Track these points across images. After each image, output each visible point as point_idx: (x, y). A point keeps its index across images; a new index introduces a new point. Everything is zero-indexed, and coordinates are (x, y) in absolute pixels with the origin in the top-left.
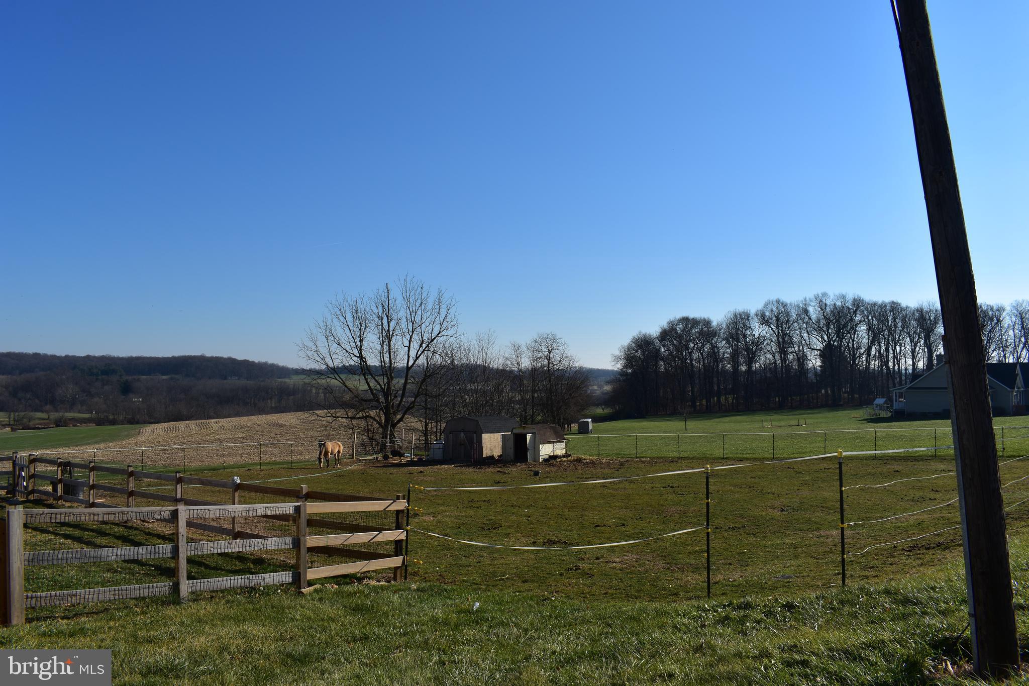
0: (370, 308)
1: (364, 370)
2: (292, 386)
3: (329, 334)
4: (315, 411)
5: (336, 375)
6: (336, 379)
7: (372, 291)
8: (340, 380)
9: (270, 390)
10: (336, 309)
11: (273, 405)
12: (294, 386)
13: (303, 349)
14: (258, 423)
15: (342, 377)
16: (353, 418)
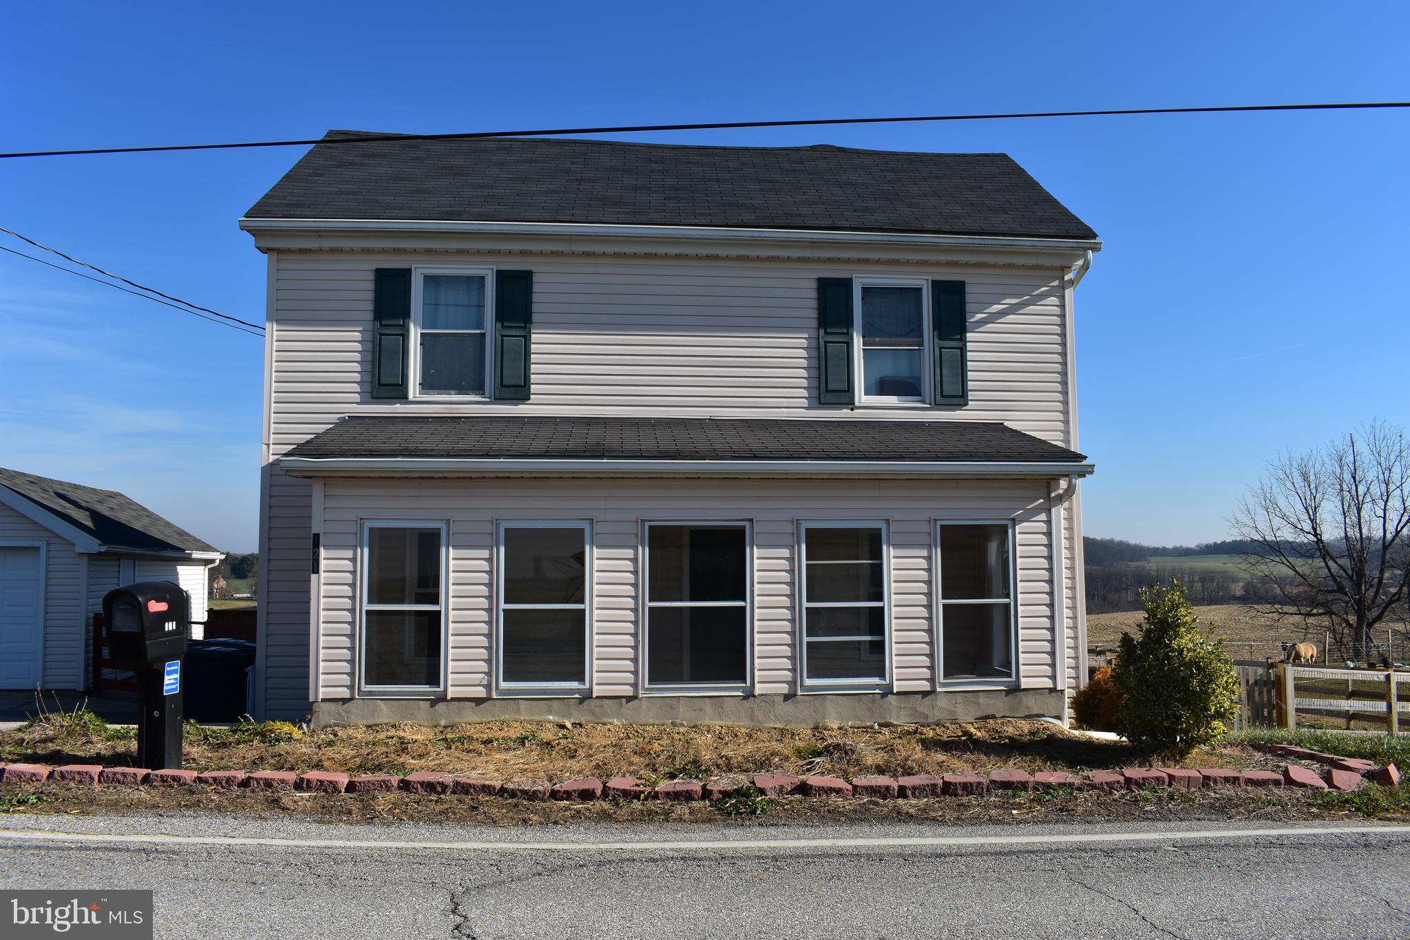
0: (1323, 466)
1: (1320, 549)
2: (1154, 573)
3: (1270, 505)
4: (1252, 606)
5: (1283, 558)
6: (1283, 563)
7: (1325, 443)
8: (1288, 564)
9: (1124, 579)
10: (1280, 472)
11: (1130, 599)
12: (1158, 571)
13: (1236, 525)
14: (1125, 622)
15: (1290, 561)
16: (1309, 615)
